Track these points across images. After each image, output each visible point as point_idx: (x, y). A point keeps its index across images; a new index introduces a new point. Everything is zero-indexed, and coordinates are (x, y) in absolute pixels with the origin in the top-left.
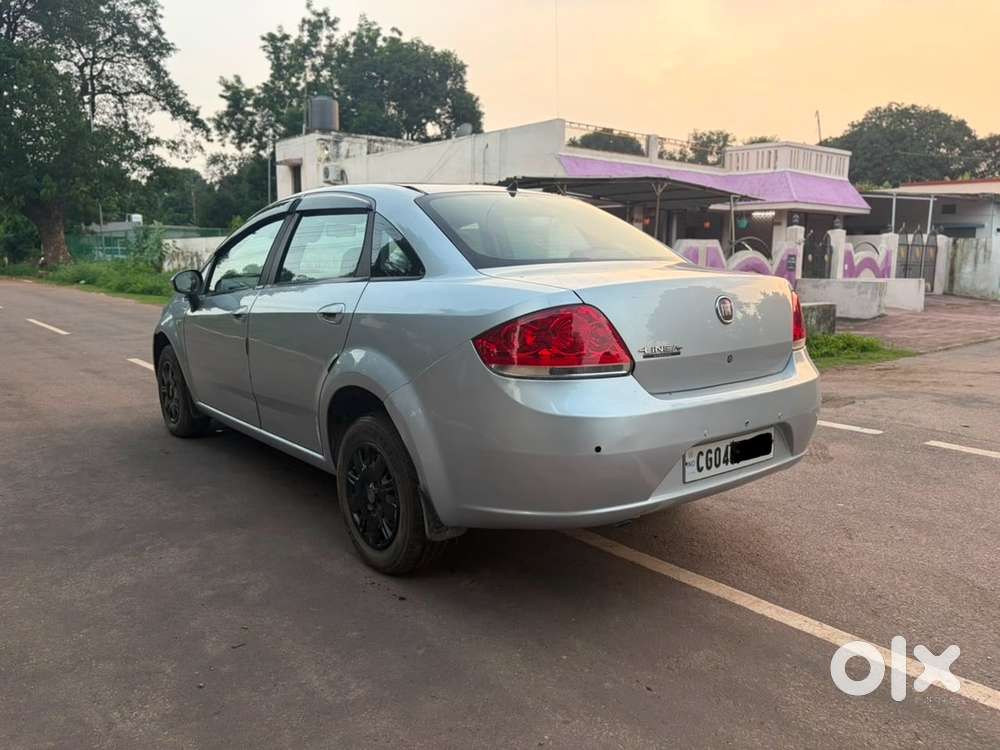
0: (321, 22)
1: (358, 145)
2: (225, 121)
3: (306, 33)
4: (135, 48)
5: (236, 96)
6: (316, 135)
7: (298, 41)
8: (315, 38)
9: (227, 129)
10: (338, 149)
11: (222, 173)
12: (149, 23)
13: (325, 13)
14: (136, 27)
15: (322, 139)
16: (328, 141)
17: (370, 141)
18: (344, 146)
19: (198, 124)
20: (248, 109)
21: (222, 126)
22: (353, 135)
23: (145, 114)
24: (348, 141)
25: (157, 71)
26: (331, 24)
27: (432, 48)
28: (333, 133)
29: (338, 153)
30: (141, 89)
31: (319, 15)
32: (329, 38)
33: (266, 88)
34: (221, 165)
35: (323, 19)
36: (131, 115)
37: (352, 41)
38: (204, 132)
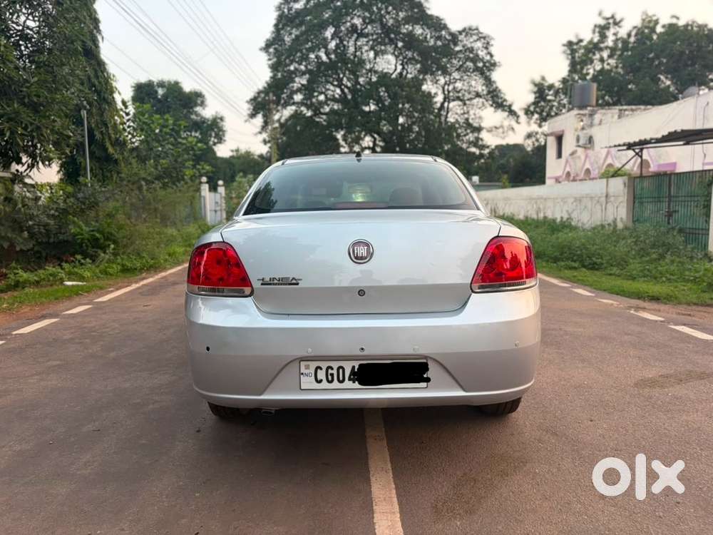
0: (609, 24)
1: (610, 115)
2: (532, 109)
3: (597, 34)
4: (477, 69)
5: (541, 90)
6: (575, 112)
7: (591, 42)
8: (603, 37)
9: (532, 113)
10: (593, 120)
11: (534, 145)
12: (485, 51)
13: (613, 17)
14: (477, 55)
15: (579, 114)
16: (584, 115)
17: (620, 110)
18: (597, 117)
19: (512, 113)
20: (549, 98)
21: (529, 113)
22: (607, 107)
23: (480, 111)
24: (601, 113)
25: (488, 81)
26: (616, 24)
27: (706, 26)
28: (589, 108)
29: (591, 123)
30: (478, 95)
31: (608, 19)
32: (615, 34)
33: (564, 81)
34: (534, 139)
35: (611, 21)
36: (472, 112)
37: (633, 33)
38: (516, 118)
